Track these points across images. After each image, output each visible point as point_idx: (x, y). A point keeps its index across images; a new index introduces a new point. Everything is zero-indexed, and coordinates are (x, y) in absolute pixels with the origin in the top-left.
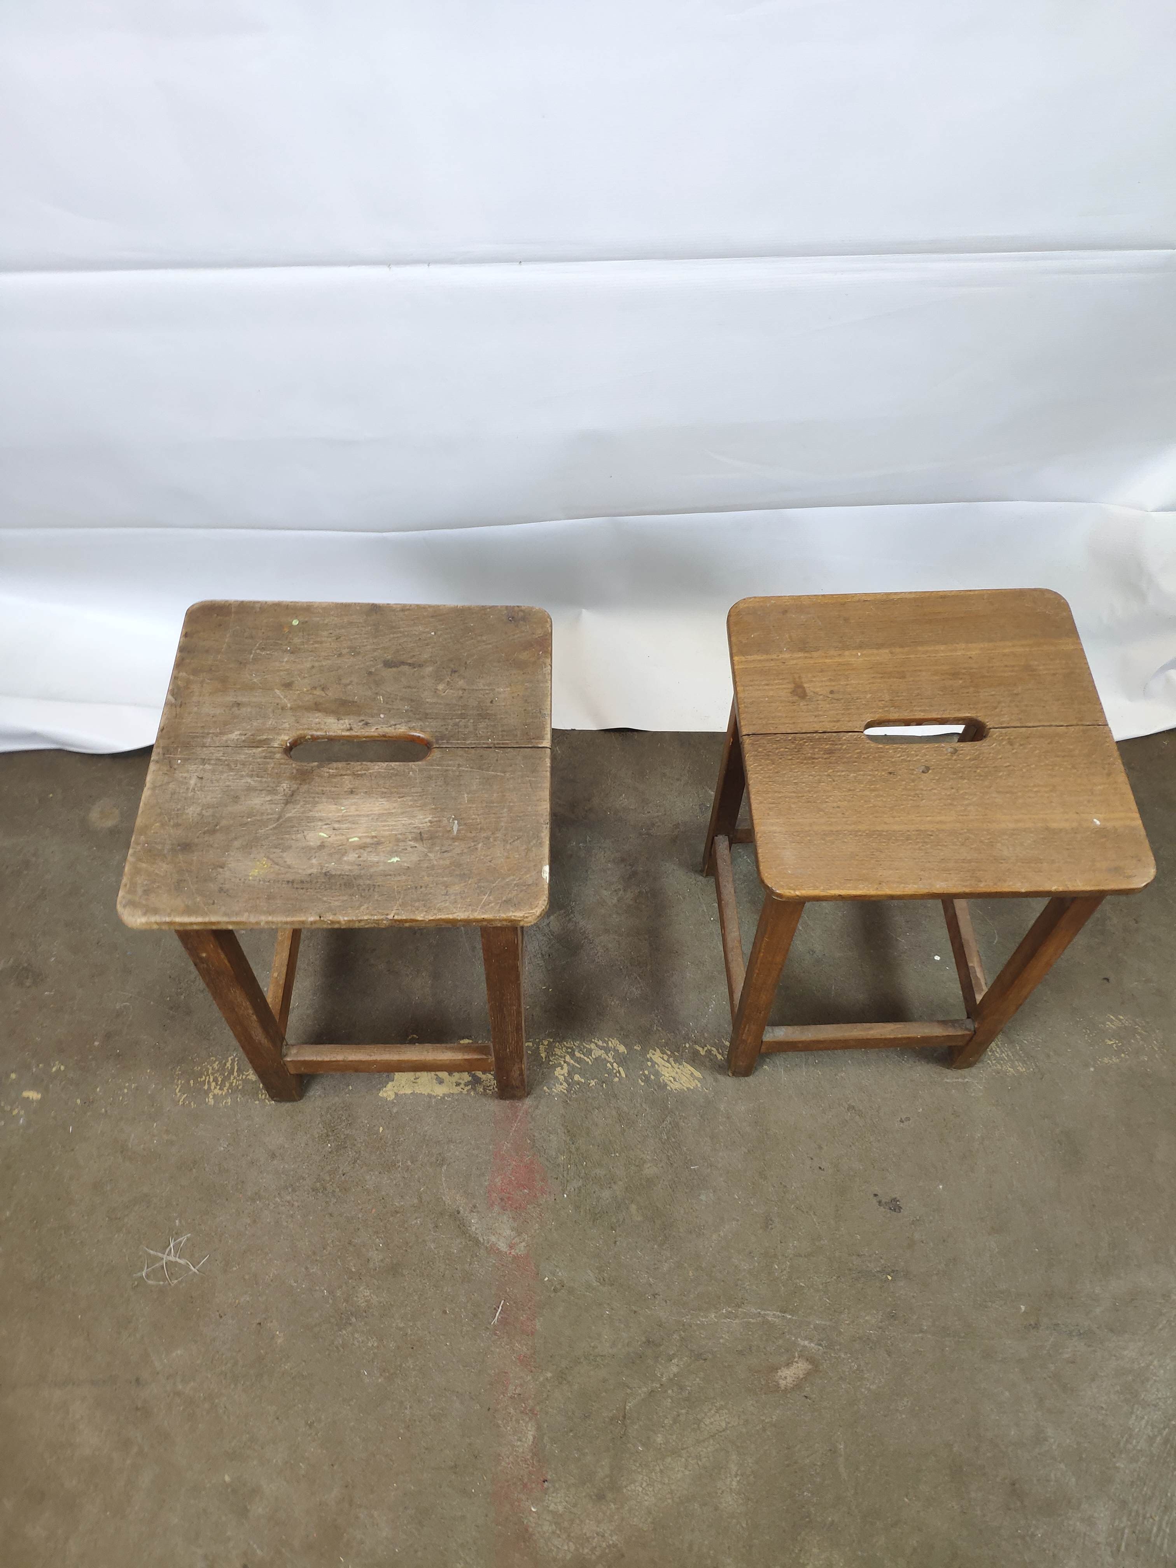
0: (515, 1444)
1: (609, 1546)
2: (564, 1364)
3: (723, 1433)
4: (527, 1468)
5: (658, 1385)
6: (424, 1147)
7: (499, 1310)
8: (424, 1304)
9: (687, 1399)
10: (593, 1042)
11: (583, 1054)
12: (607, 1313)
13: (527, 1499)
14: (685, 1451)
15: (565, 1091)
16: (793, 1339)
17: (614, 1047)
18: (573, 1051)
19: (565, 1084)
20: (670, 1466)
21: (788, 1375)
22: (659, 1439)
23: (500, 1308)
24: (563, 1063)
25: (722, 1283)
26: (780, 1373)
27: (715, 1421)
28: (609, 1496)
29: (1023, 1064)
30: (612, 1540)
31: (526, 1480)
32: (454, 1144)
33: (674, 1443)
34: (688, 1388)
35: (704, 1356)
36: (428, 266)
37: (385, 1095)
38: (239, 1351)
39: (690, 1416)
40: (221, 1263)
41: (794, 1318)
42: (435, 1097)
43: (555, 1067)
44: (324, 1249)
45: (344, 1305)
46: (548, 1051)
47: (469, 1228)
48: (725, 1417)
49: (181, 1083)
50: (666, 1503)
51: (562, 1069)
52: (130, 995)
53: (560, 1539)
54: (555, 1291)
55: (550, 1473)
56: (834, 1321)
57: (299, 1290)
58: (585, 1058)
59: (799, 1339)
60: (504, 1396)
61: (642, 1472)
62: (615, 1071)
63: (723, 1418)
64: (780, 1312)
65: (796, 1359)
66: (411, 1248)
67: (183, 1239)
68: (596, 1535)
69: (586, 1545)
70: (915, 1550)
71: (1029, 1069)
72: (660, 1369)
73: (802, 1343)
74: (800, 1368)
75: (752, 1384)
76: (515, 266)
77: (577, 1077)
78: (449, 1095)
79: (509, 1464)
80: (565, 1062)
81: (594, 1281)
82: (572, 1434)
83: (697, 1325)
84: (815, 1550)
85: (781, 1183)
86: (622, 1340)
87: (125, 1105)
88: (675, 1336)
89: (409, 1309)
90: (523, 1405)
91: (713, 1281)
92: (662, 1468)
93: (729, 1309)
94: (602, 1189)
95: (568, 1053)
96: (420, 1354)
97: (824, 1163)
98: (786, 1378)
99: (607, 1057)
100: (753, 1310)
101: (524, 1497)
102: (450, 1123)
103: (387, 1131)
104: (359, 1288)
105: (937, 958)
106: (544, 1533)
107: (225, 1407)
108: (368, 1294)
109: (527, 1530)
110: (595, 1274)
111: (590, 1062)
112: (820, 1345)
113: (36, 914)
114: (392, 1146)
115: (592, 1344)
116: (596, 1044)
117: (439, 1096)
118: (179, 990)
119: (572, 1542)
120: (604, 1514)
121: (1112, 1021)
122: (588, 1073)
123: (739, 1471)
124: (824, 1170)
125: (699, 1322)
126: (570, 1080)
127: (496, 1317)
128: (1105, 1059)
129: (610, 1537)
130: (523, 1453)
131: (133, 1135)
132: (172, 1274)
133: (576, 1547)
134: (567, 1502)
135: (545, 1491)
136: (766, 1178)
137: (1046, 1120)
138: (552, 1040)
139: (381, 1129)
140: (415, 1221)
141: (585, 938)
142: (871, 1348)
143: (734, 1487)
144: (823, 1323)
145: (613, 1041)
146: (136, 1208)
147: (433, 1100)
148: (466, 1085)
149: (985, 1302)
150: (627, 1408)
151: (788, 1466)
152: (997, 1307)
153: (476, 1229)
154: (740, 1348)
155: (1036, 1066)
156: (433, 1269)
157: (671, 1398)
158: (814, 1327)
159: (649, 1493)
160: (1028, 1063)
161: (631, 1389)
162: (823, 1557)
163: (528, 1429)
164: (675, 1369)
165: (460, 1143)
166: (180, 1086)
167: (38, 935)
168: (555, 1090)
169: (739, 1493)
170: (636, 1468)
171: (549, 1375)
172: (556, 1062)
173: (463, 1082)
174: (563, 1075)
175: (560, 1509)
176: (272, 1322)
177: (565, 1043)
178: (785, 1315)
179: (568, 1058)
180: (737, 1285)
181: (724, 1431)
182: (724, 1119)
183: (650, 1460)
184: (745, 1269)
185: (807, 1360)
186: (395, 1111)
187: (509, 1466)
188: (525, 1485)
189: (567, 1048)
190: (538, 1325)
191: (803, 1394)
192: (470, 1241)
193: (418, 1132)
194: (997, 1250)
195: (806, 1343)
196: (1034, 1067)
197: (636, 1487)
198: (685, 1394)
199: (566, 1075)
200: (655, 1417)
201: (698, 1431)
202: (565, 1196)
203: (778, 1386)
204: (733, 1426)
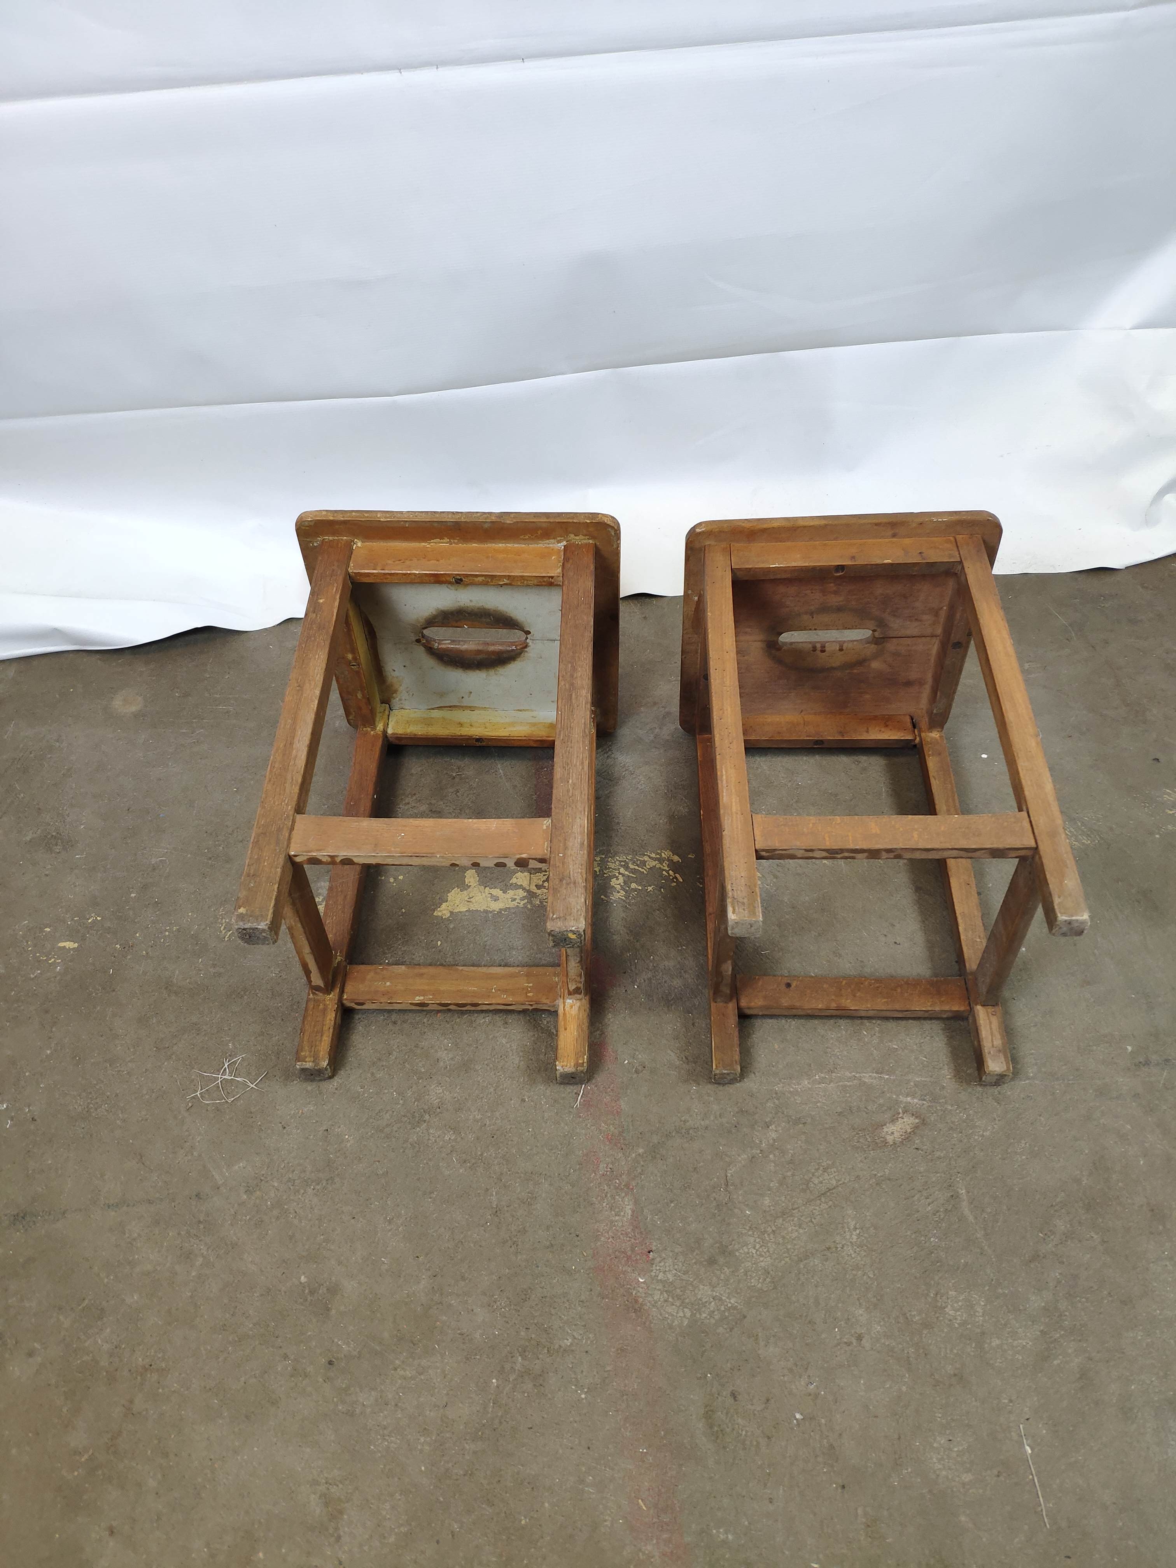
0: (614, 1219)
1: (729, 1309)
2: (655, 1139)
3: (834, 1190)
4: (630, 1241)
5: (759, 1152)
6: (485, 955)
7: (581, 1094)
8: (501, 1095)
9: (791, 1162)
10: (645, 855)
11: (637, 865)
12: (694, 1088)
13: (633, 1270)
14: (796, 1211)
15: (623, 898)
16: (894, 1096)
17: (668, 858)
18: (627, 863)
19: (622, 891)
20: (783, 1226)
21: (894, 1131)
22: (767, 1201)
23: (582, 1091)
24: (617, 875)
25: (811, 1052)
26: (885, 1130)
27: (824, 1180)
28: (721, 1260)
29: (1087, 837)
30: (730, 1303)
31: (629, 1253)
32: (516, 950)
33: (783, 1205)
34: (790, 1151)
35: (803, 1121)
36: (437, 68)
37: (440, 914)
38: (307, 1158)
39: (796, 1177)
40: (280, 1078)
41: (892, 1078)
42: (491, 912)
43: (610, 878)
44: (390, 1054)
45: (416, 1103)
46: (601, 865)
47: (540, 1022)
48: (834, 1175)
49: (225, 922)
50: (783, 1262)
51: (618, 879)
52: (166, 851)
53: (674, 1307)
54: (637, 1072)
55: (655, 1244)
56: (934, 1077)
57: (366, 1095)
58: (640, 869)
59: (901, 1097)
60: (595, 1174)
61: (753, 1234)
62: (671, 878)
63: (832, 1176)
64: (877, 1073)
65: (900, 1116)
66: (482, 1044)
67: (239, 1059)
68: (712, 1300)
69: (703, 1310)
70: (1059, 1282)
71: (1094, 841)
72: (756, 1135)
73: (905, 1100)
74: (906, 1123)
75: (858, 1142)
76: (519, 64)
77: (633, 885)
78: (506, 909)
79: (609, 1239)
80: (619, 873)
81: (676, 1060)
82: (673, 1205)
83: (791, 1092)
84: (952, 1293)
85: (857, 959)
86: (713, 1112)
87: (168, 946)
88: (769, 1104)
89: (486, 1101)
90: (617, 1182)
91: (801, 1051)
92: (774, 1229)
93: (822, 1075)
94: (673, 978)
95: (622, 866)
96: (502, 1142)
97: (899, 938)
98: (892, 1133)
99: (661, 866)
100: (848, 1074)
101: (629, 1269)
102: (510, 933)
103: (446, 945)
104: (431, 1086)
105: (984, 756)
106: (656, 1302)
107: (296, 1212)
108: (441, 1091)
109: (636, 1301)
110: (676, 1054)
111: (645, 872)
112: (924, 1100)
113: (62, 791)
114: (452, 957)
115: (683, 1119)
116: (649, 856)
117: (495, 911)
118: (217, 843)
119: (687, 1308)
120: (719, 1278)
121: (1169, 794)
122: (645, 881)
123: (858, 1224)
124: (899, 944)
125: (792, 1090)
126: (627, 888)
127: (579, 1101)
128: (1169, 826)
129: (727, 1300)
130: (623, 1226)
131: (177, 972)
132: (229, 1093)
133: (692, 1312)
134: (676, 1270)
135: (652, 1262)
136: (840, 955)
137: (1120, 883)
138: (604, 856)
139: (439, 943)
140: (484, 1020)
141: (625, 771)
142: (978, 1098)
143: (854, 1240)
144: (923, 1079)
145: (666, 852)
146: (186, 1036)
147: (490, 915)
148: (522, 899)
149: (1090, 1046)
150: (729, 1175)
151: (908, 1215)
152: (1102, 1049)
153: (548, 1022)
154: (839, 1110)
155: (1100, 837)
156: (507, 1062)
157: (774, 1162)
158: (915, 1085)
159: (763, 1254)
160: (1092, 836)
161: (730, 1157)
162: (961, 1298)
163: (626, 1203)
164: (774, 1135)
165: (522, 949)
166: (224, 925)
167: (65, 808)
168: (613, 898)
169: (860, 1246)
170: (746, 1231)
171: (641, 1151)
172: (611, 874)
173: (518, 898)
174: (619, 884)
175: (671, 1278)
176: (339, 1127)
177: (618, 858)
178: (881, 1075)
179: (622, 870)
180: (826, 1053)
181: (834, 1188)
182: (790, 909)
183: (760, 1222)
184: (832, 1038)
185: (913, 1115)
186: (451, 927)
187: (609, 1241)
188: (629, 1258)
189: (621, 861)
190: (623, 1104)
191: (914, 1147)
192: (542, 1033)
193: (478, 943)
194: (1092, 1000)
195: (909, 1099)
196: (1099, 839)
197: (749, 1249)
198: (788, 1157)
199: (622, 884)
200: (759, 1181)
201: (808, 1191)
202: (636, 987)
203: (885, 1142)
204: (844, 1183)
